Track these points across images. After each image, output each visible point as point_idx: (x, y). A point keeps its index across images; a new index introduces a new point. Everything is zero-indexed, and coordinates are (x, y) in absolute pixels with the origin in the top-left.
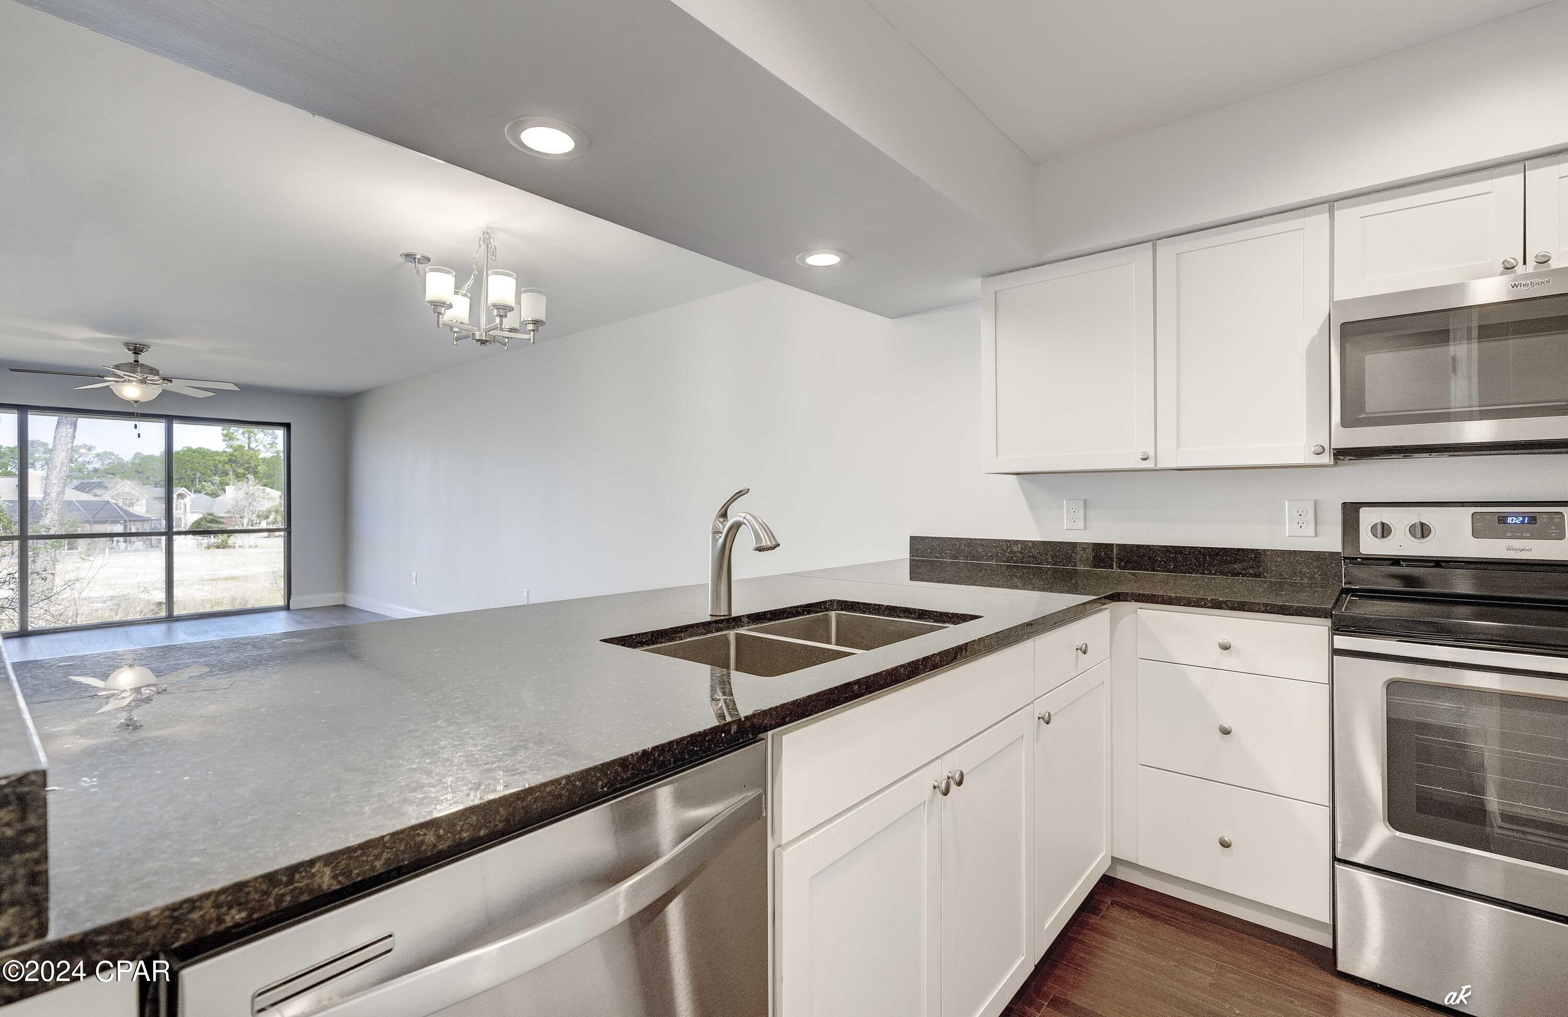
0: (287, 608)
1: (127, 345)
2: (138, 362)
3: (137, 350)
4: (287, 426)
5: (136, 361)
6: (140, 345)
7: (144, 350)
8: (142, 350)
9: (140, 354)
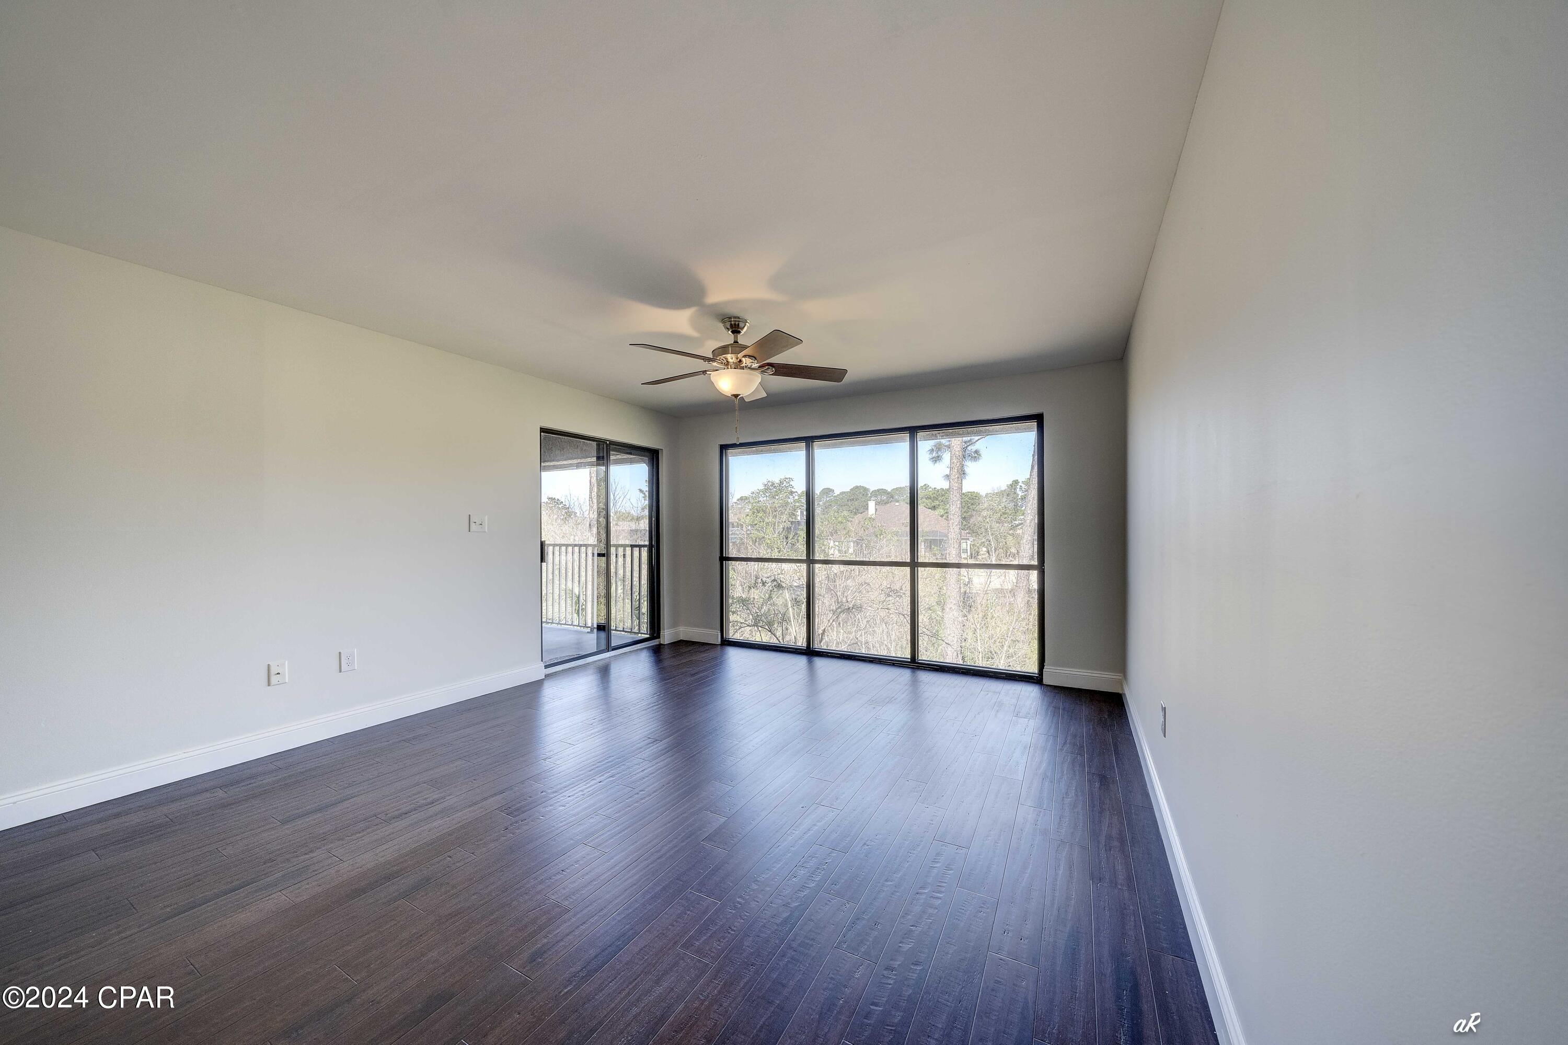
0: (1039, 679)
3: (734, 325)
4: (1039, 419)
5: (736, 342)
7: (741, 325)
8: (739, 325)
9: (739, 332)
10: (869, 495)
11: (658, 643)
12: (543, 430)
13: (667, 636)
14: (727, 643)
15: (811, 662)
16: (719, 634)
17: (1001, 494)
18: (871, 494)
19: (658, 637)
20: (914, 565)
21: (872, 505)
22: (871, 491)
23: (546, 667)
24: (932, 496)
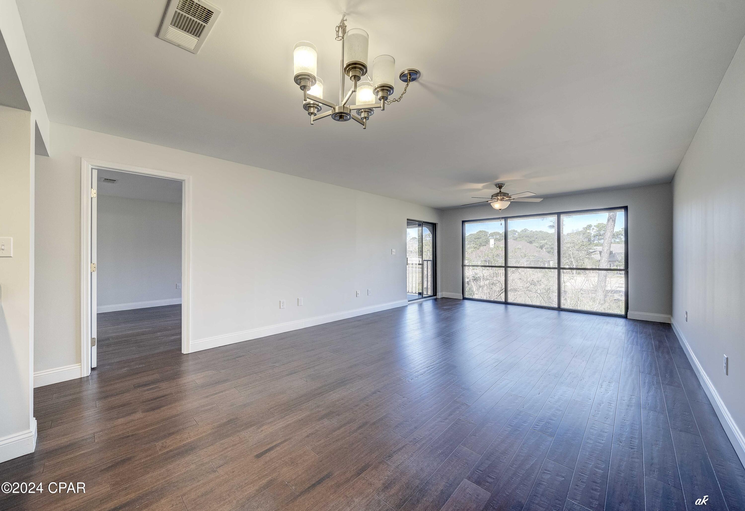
0: (625, 317)
1: (496, 185)
2: (501, 192)
3: (500, 186)
4: (626, 208)
5: (500, 191)
6: (500, 184)
7: (503, 186)
8: (502, 186)
9: (502, 188)
10: (488, 235)
11: (436, 298)
12: (408, 220)
13: (439, 295)
14: (464, 299)
15: (507, 306)
16: (462, 295)
17: (578, 233)
18: (490, 235)
19: (436, 295)
20: (559, 268)
21: (492, 242)
22: (489, 233)
23: (409, 301)
24: (530, 236)
